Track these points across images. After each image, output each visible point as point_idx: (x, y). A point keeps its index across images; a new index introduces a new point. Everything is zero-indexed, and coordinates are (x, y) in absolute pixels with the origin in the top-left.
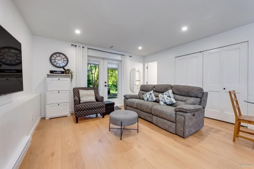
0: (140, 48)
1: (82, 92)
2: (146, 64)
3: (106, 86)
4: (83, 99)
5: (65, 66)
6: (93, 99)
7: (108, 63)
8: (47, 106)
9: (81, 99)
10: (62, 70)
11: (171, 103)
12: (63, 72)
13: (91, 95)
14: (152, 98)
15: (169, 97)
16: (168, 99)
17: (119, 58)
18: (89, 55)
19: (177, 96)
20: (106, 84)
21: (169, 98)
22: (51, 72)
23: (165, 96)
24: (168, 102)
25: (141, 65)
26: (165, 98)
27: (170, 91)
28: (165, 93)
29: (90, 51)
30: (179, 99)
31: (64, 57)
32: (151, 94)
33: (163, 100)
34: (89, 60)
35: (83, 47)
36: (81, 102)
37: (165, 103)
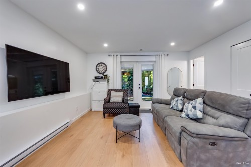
0: (173, 44)
1: (113, 93)
2: (191, 61)
3: (139, 88)
4: (112, 100)
5: (104, 73)
6: (120, 100)
7: (142, 65)
8: (93, 102)
9: (111, 99)
10: (102, 75)
11: (195, 118)
12: (102, 78)
13: (119, 97)
14: (177, 106)
15: (195, 108)
16: (191, 111)
17: (153, 58)
18: (123, 60)
19: (208, 109)
20: (139, 86)
21: (193, 110)
22: (96, 78)
23: (190, 106)
24: (191, 114)
25: (185, 63)
26: (189, 109)
27: (200, 100)
28: (191, 102)
29: (123, 57)
30: (210, 113)
31: (104, 65)
32: (177, 101)
33: (186, 111)
34: (122, 65)
35: (117, 55)
36: (111, 101)
37: (188, 116)
